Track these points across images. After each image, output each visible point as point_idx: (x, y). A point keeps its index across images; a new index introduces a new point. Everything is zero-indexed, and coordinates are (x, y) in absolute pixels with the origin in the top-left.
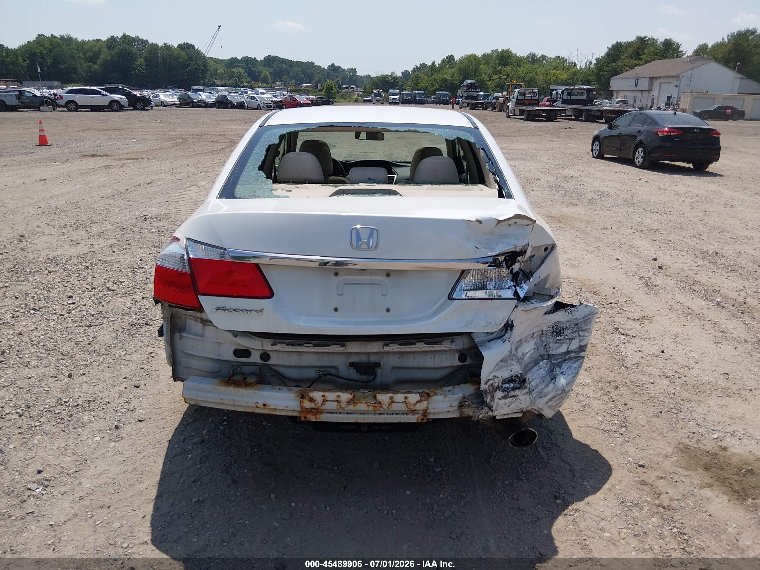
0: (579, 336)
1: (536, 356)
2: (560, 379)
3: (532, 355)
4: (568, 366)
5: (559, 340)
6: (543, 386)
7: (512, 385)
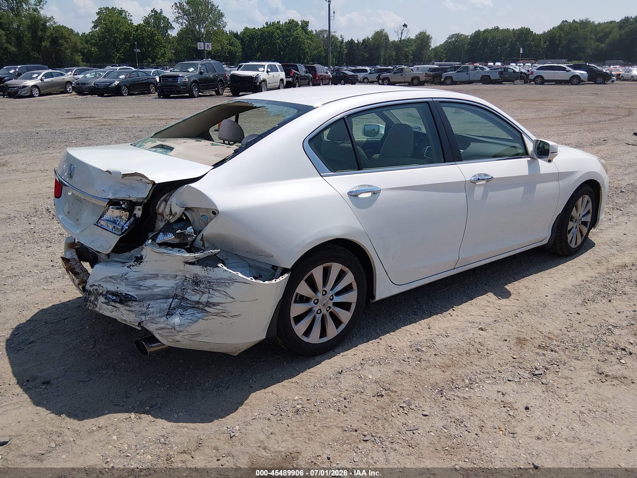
0: (209, 293)
1: (172, 293)
2: (175, 318)
3: (166, 290)
4: (192, 312)
5: (195, 289)
6: (158, 315)
7: (114, 298)
